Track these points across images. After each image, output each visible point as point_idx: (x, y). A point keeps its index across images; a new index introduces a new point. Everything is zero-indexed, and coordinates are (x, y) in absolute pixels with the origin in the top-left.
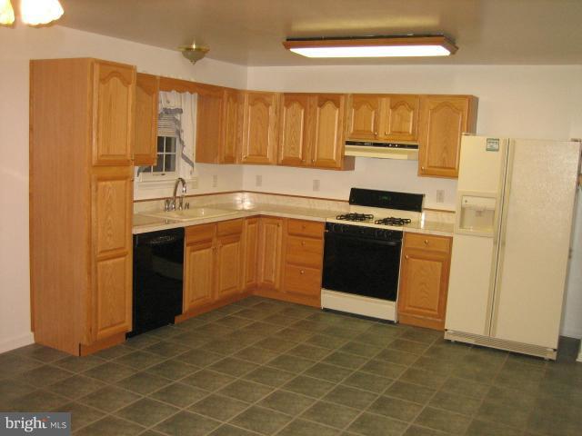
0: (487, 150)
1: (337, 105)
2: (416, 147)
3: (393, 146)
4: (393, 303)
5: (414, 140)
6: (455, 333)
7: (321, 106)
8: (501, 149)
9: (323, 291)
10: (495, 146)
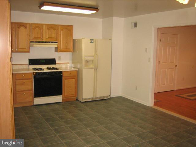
0: (91, 43)
1: (26, 28)
2: (57, 42)
3: (49, 42)
4: (62, 96)
5: (56, 40)
6: (86, 99)
7: (19, 28)
8: (94, 42)
9: (35, 98)
10: (93, 41)
